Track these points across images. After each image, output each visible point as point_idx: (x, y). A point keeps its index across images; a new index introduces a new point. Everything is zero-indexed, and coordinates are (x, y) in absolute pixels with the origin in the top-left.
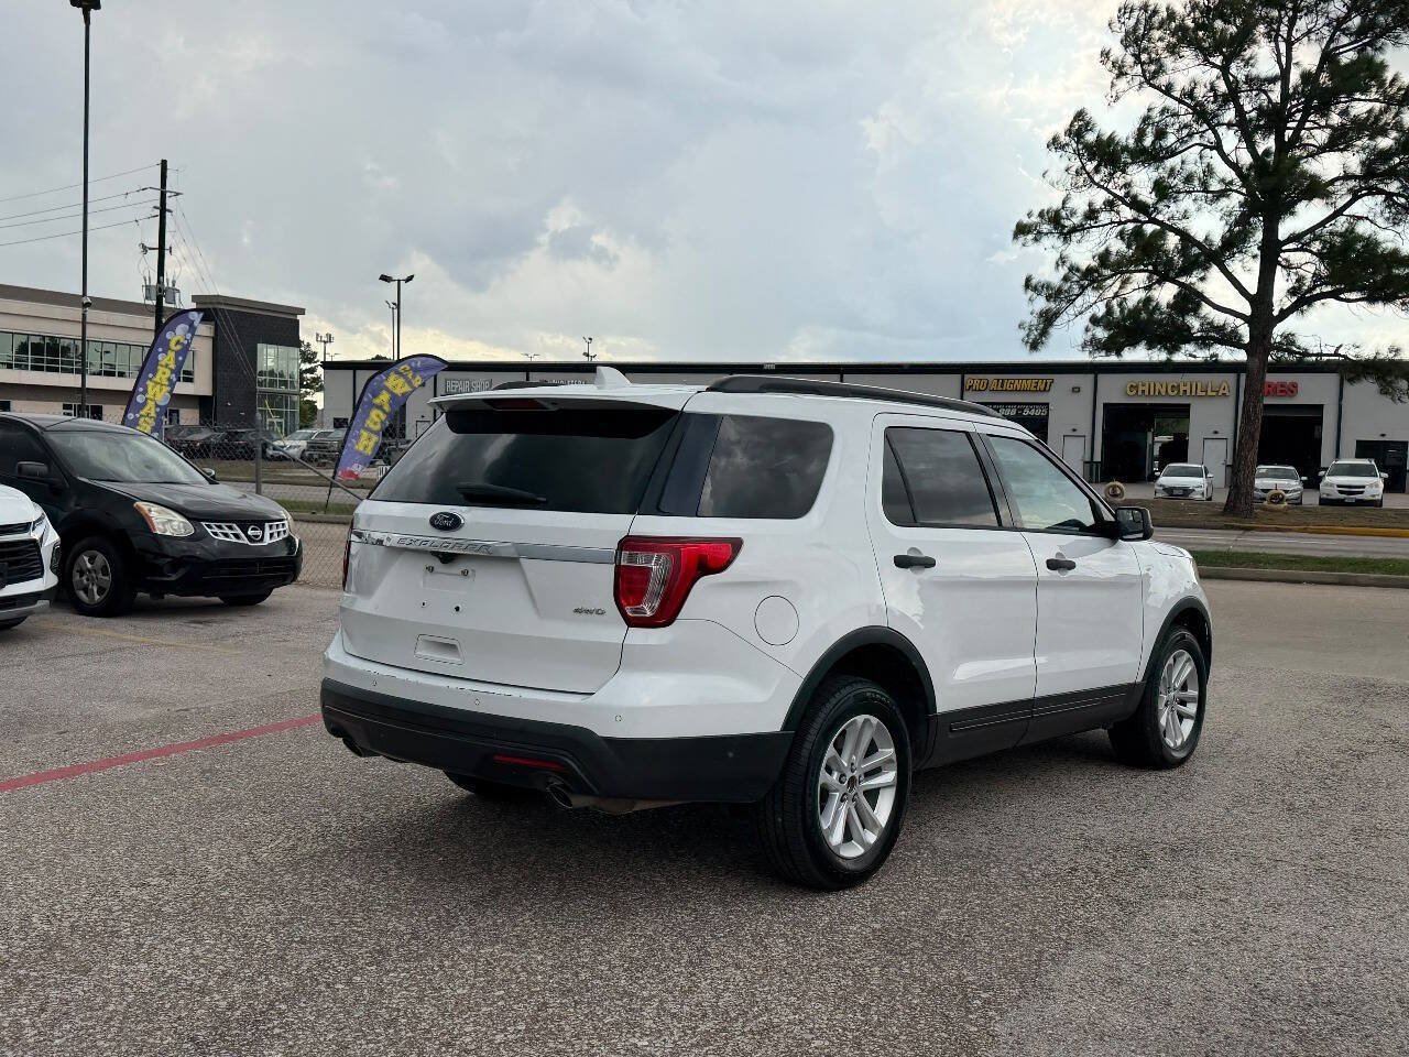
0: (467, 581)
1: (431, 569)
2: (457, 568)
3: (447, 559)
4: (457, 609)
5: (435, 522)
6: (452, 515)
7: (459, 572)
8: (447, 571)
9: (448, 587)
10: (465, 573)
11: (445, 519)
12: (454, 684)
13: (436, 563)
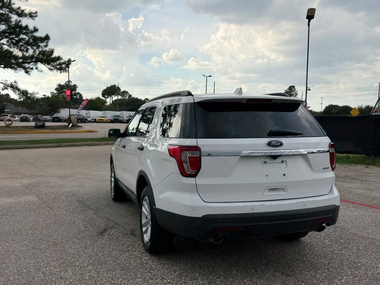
0: (284, 164)
1: (265, 162)
2: (279, 160)
3: (274, 157)
4: (284, 175)
5: (269, 144)
6: (278, 142)
7: (280, 161)
8: (273, 162)
9: (275, 168)
10: (282, 162)
11: (276, 143)
12: (294, 201)
13: (268, 160)
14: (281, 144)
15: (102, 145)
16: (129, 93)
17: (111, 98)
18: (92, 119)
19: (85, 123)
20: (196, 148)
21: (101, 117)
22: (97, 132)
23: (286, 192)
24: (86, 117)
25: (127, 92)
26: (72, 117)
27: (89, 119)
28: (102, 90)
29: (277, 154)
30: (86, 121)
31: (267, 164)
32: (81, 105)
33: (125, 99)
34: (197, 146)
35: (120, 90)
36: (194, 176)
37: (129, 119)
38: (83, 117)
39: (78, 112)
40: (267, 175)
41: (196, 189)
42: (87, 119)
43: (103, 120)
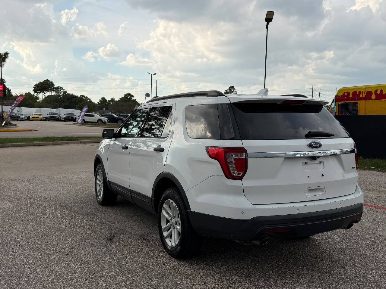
0: (322, 164)
1: (306, 163)
2: (318, 161)
3: (314, 158)
4: (323, 175)
5: (310, 146)
6: (318, 143)
7: (318, 162)
8: (313, 163)
9: (314, 169)
10: (320, 162)
12: (332, 201)
13: (309, 161)
14: (320, 146)
15: (51, 145)
16: (64, 90)
17: (44, 94)
18: (25, 117)
19: (18, 121)
20: (242, 150)
21: (35, 115)
22: (36, 130)
23: (324, 192)
24: (19, 114)
25: (61, 88)
26: (4, 114)
27: (22, 116)
28: (33, 86)
29: (318, 155)
30: (19, 119)
31: (308, 165)
32: (15, 102)
33: (60, 96)
34: (243, 147)
35: (54, 86)
36: (240, 178)
37: (67, 116)
38: (16, 114)
39: (11, 109)
40: (308, 176)
41: (243, 191)
42: (20, 117)
43: (38, 118)
